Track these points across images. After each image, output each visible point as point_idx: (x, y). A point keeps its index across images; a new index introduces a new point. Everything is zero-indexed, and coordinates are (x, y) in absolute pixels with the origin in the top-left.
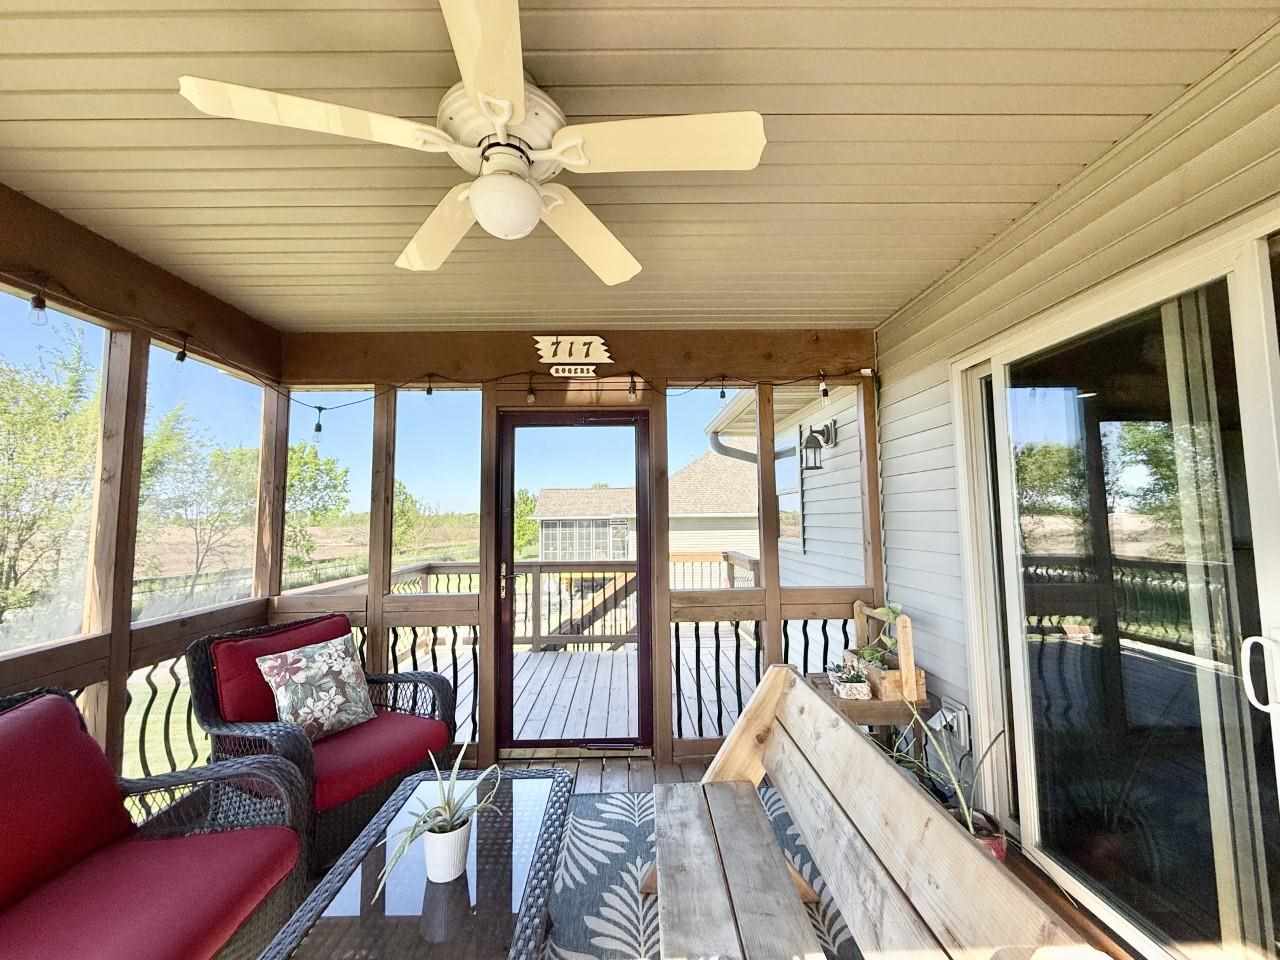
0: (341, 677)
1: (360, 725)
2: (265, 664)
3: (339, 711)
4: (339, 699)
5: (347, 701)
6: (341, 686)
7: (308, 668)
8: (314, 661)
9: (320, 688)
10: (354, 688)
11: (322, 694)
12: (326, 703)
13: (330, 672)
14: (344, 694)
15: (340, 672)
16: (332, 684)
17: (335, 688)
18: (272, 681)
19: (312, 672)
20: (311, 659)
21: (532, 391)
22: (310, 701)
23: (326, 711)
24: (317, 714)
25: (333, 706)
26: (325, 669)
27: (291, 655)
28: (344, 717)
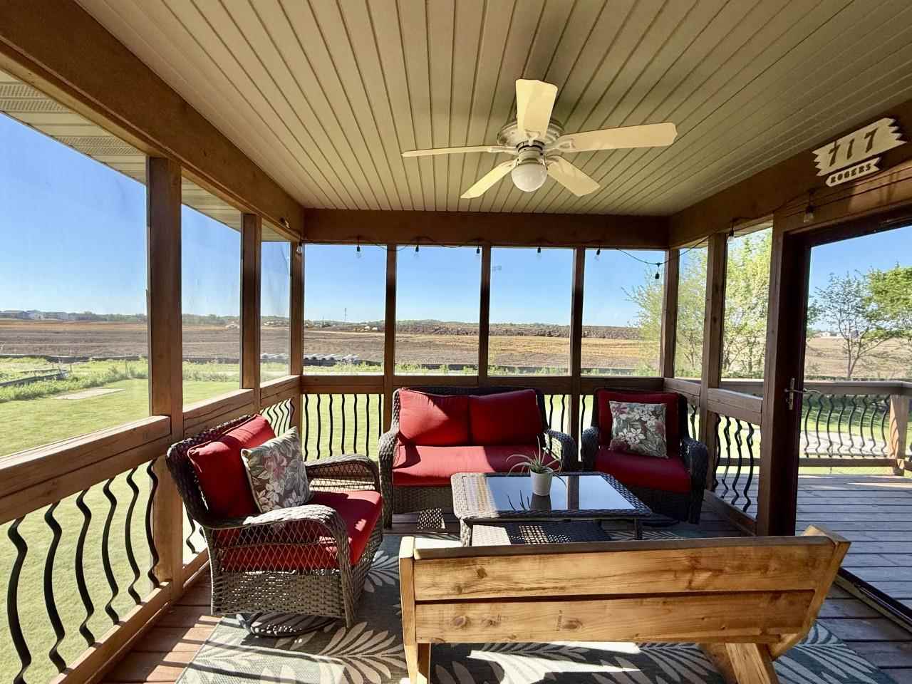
0: (646, 425)
1: (654, 457)
2: (613, 405)
3: (641, 442)
4: (642, 437)
5: (646, 439)
6: (645, 430)
7: (629, 413)
8: (633, 411)
9: (632, 426)
10: (653, 434)
11: (632, 430)
12: (634, 435)
13: (640, 420)
14: (645, 435)
15: (646, 422)
16: (639, 426)
17: (640, 430)
18: (614, 414)
19: (630, 416)
20: (632, 410)
21: (810, 209)
22: (625, 431)
23: (633, 439)
24: (628, 439)
25: (637, 438)
26: (637, 417)
27: (624, 404)
28: (644, 448)
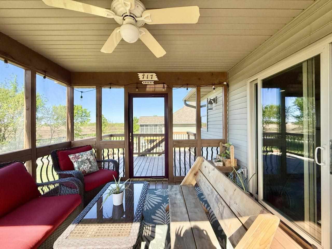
0: (90, 160)
1: (95, 172)
2: (71, 157)
3: (90, 168)
4: (90, 166)
5: (92, 166)
6: (90, 162)
7: (82, 158)
8: (83, 156)
9: (85, 163)
10: (93, 163)
11: (85, 164)
12: (87, 166)
13: (87, 159)
14: (91, 164)
15: (90, 159)
16: (88, 162)
17: (88, 163)
18: (73, 161)
19: (83, 159)
20: (82, 155)
21: (137, 88)
22: (82, 166)
23: (87, 168)
24: (85, 169)
25: (88, 167)
26: (86, 158)
27: (77, 154)
28: (91, 170)
